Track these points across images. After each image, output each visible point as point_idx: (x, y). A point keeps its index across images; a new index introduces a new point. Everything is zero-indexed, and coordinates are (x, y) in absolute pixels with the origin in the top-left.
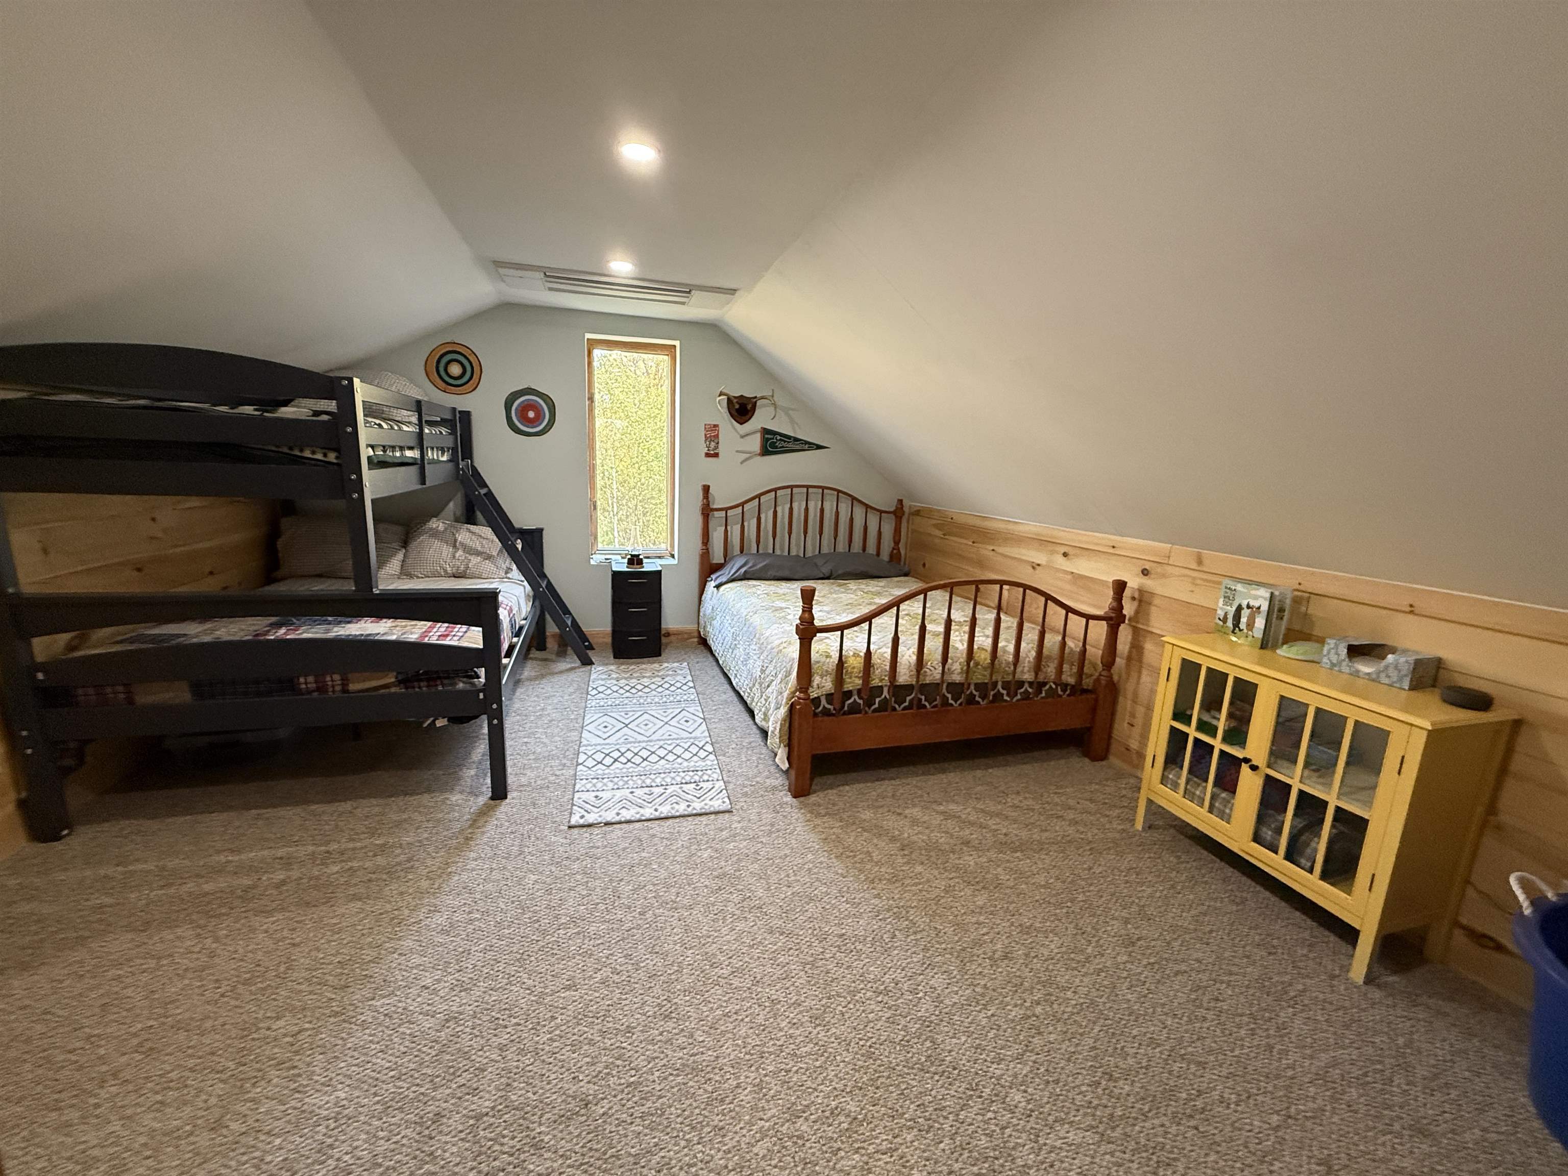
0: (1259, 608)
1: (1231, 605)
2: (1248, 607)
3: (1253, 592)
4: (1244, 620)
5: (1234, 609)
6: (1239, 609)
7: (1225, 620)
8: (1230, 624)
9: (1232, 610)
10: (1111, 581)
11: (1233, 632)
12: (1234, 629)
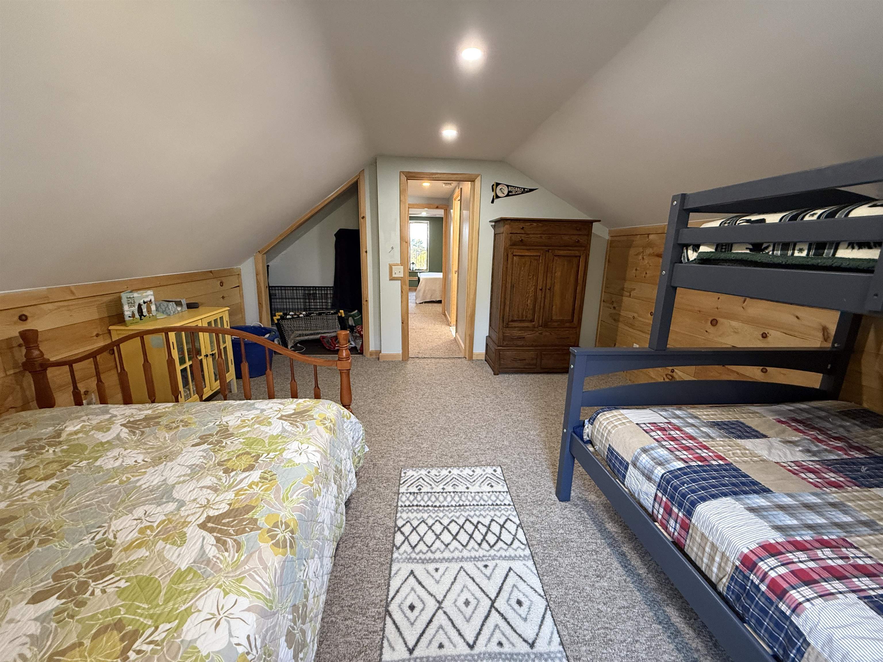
0: (151, 301)
1: (134, 306)
2: (144, 303)
3: (145, 294)
4: (145, 310)
5: (137, 307)
6: (140, 306)
7: (133, 315)
8: (137, 316)
9: (135, 309)
10: (17, 334)
11: (141, 319)
12: (141, 317)
